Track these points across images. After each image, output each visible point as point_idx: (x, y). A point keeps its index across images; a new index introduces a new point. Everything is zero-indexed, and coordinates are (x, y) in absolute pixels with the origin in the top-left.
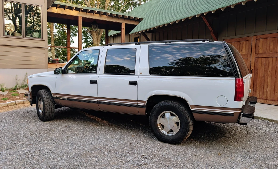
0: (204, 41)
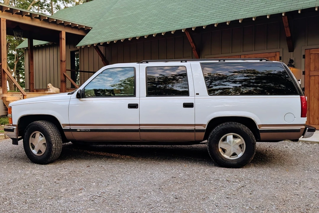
0: (261, 60)
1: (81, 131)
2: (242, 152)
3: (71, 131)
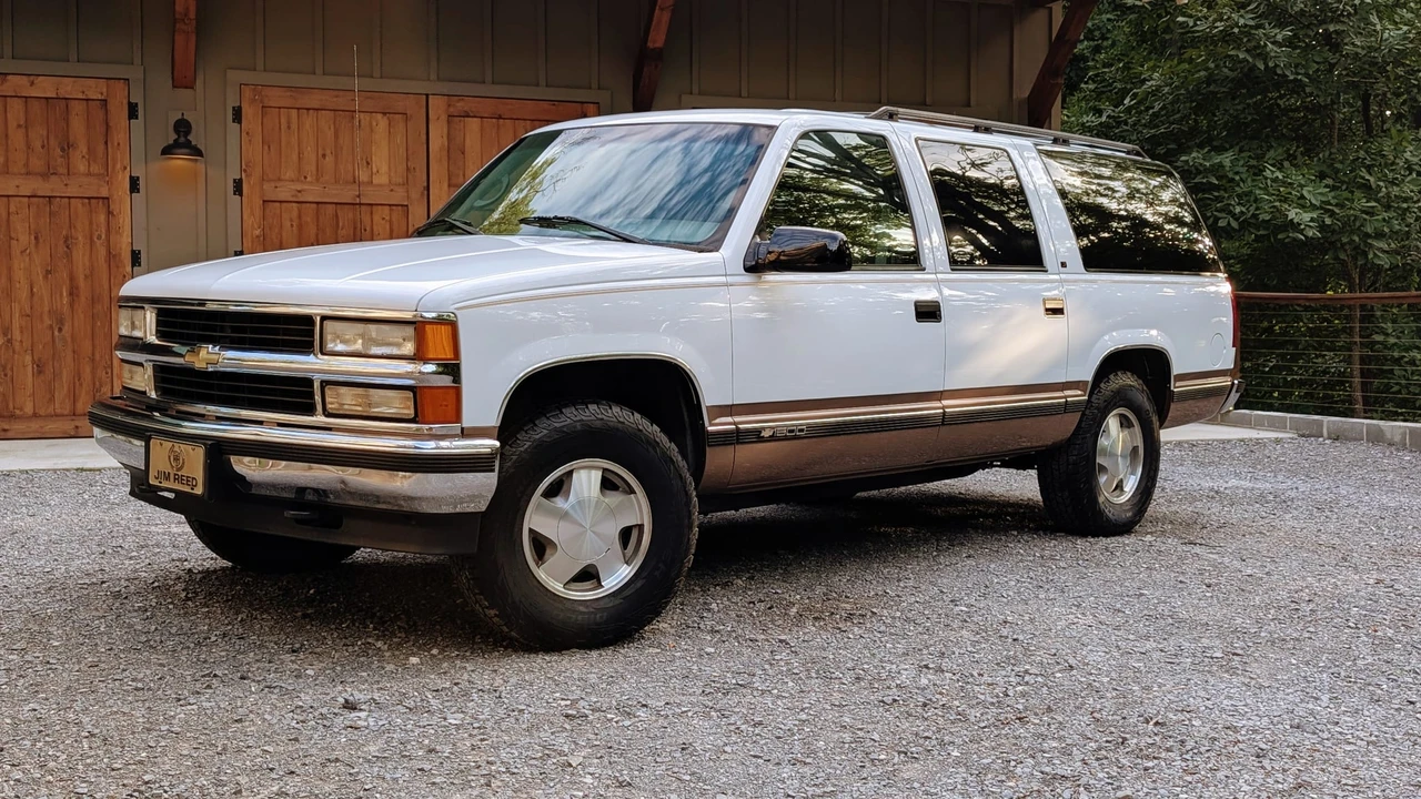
1: (773, 438)
2: (1133, 473)
3: (738, 439)
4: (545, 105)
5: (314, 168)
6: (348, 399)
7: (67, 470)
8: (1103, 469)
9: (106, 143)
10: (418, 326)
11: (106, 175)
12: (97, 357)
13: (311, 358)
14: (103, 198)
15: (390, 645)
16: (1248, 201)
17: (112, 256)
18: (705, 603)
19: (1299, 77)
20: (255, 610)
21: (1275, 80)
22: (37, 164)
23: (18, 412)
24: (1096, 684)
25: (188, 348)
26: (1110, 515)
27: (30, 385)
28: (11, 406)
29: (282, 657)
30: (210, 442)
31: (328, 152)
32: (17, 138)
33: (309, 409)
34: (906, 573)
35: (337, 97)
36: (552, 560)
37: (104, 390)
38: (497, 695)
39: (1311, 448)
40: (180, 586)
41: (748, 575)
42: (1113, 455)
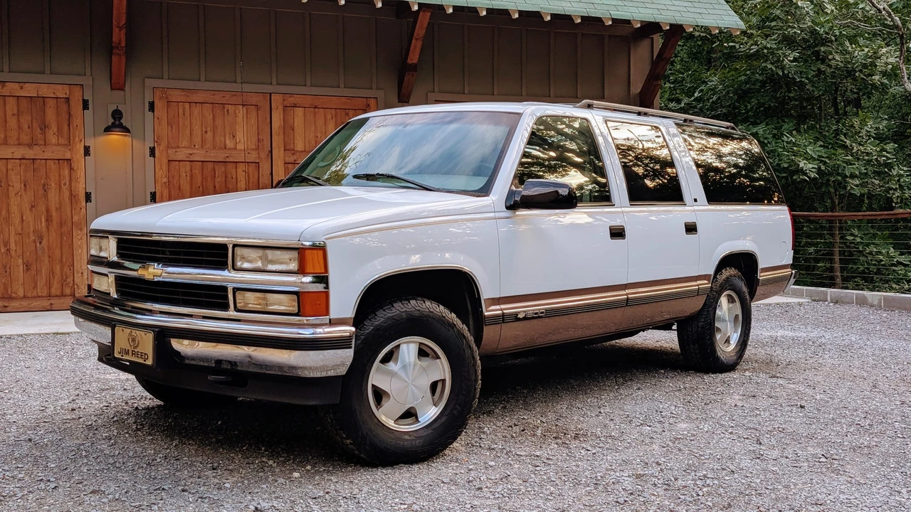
1: (525, 318)
2: (736, 332)
3: (503, 320)
4: (344, 100)
5: (200, 139)
6: (251, 300)
7: (48, 334)
8: (719, 330)
9: (69, 125)
10: (301, 251)
11: (69, 144)
12: (64, 260)
13: (225, 273)
14: (67, 160)
15: (278, 463)
16: (774, 156)
17: (73, 196)
18: (480, 427)
19: (803, 80)
20: (184, 437)
21: (789, 82)
22: (25, 138)
23: (14, 295)
24: (752, 484)
25: (140, 265)
26: (723, 359)
27: (22, 278)
28: (9, 292)
29: (206, 474)
30: (157, 330)
31: (209, 129)
32: (12, 122)
33: (225, 307)
34: (602, 402)
35: (214, 95)
36: (387, 405)
37: (68, 280)
38: (357, 501)
39: (822, 308)
40: (131, 420)
41: (501, 405)
42: (724, 320)
